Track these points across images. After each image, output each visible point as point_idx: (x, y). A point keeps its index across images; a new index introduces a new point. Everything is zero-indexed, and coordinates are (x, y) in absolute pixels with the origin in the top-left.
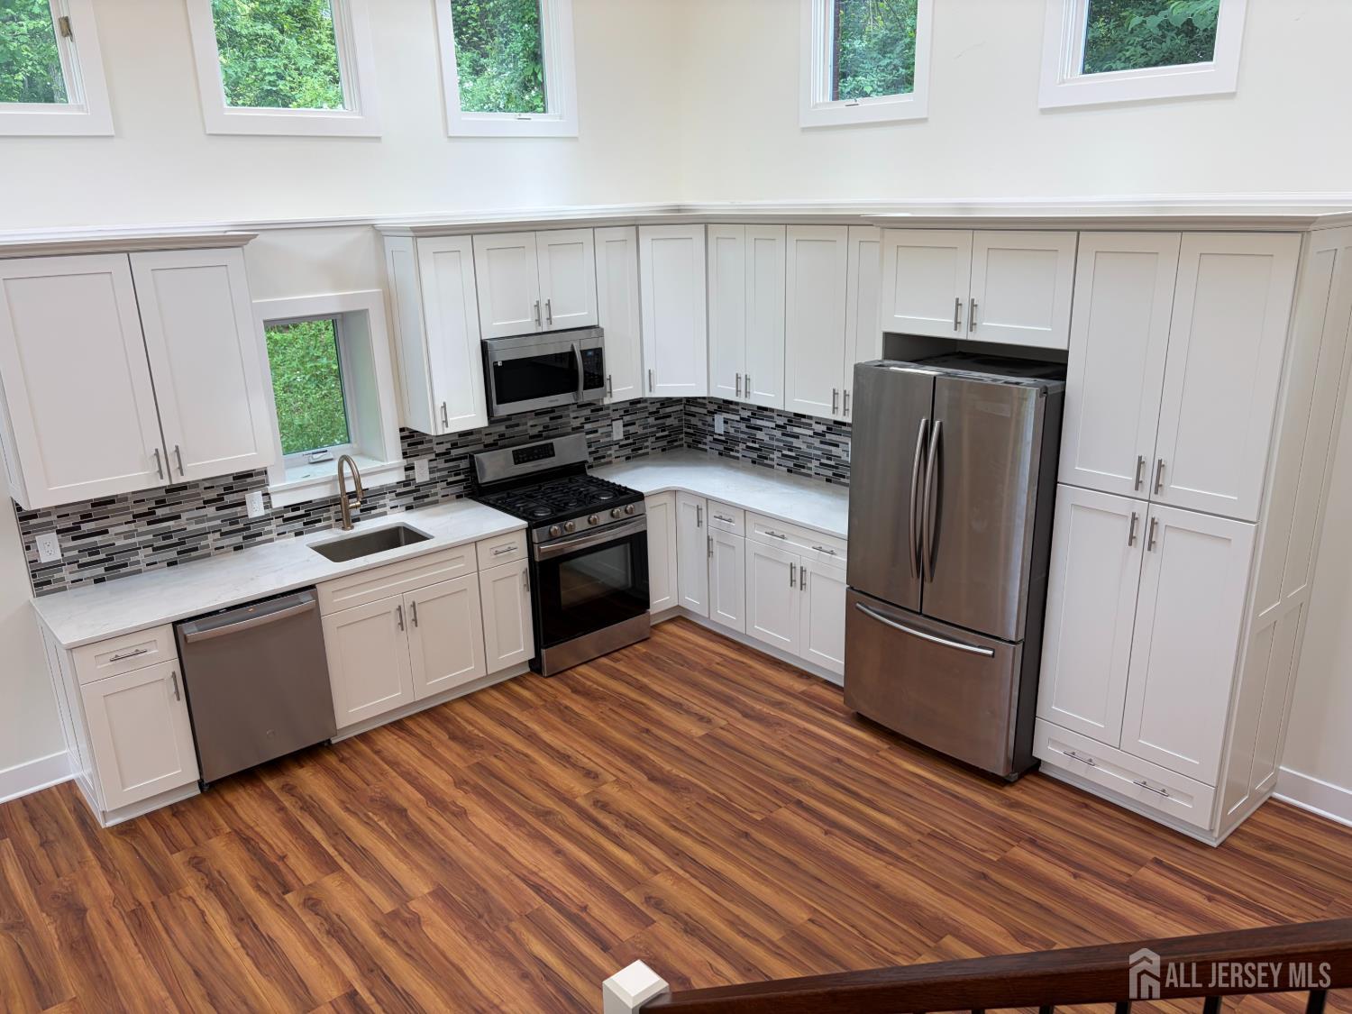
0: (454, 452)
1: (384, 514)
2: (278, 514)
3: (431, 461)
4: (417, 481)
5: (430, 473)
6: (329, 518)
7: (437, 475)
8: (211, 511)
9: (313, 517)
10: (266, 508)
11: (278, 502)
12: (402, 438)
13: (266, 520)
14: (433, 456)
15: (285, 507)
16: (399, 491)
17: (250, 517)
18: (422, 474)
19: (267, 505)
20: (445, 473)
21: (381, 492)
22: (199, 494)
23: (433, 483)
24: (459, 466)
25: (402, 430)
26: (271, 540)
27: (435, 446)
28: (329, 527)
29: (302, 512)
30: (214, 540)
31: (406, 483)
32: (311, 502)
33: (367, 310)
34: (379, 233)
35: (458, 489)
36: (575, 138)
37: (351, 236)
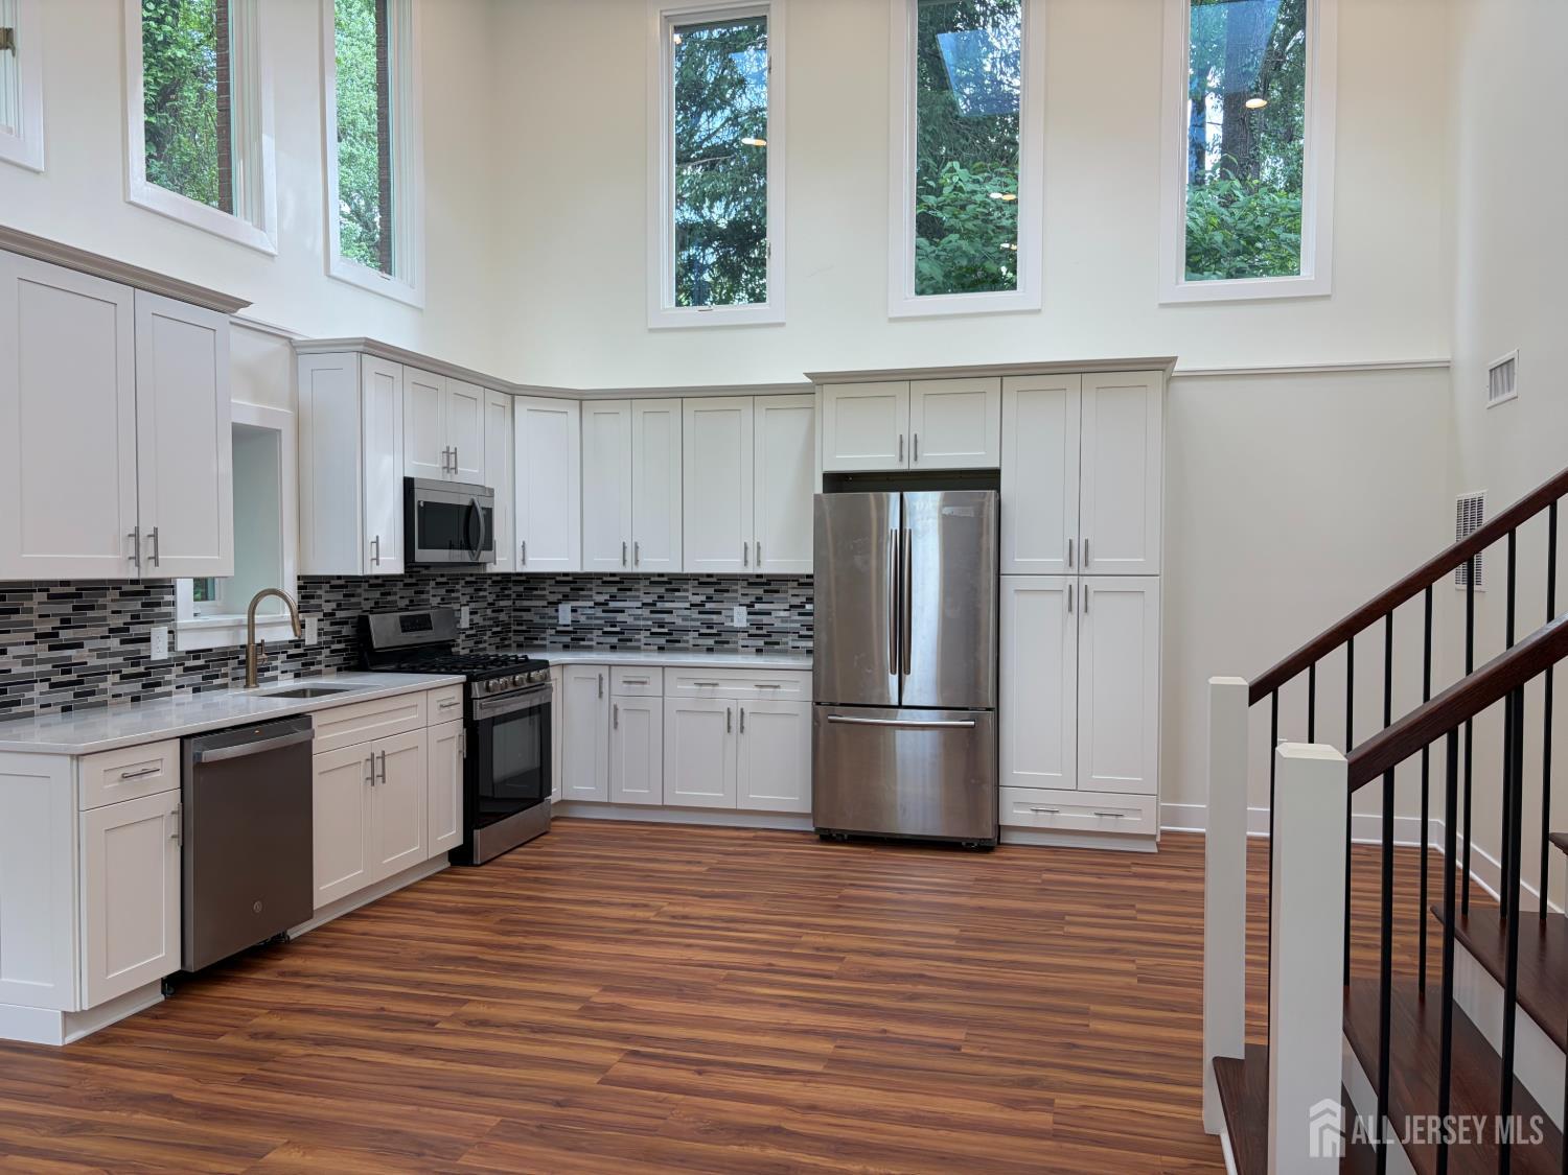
0: (340, 615)
1: (275, 678)
2: (179, 661)
3: (319, 620)
4: (306, 643)
5: (319, 635)
6: (225, 675)
7: (324, 638)
8: (114, 643)
9: (211, 671)
10: (169, 650)
11: (185, 644)
12: (300, 588)
13: (166, 665)
14: (321, 615)
15: (188, 652)
16: (291, 652)
17: (153, 658)
18: (311, 639)
19: (172, 647)
20: (329, 638)
21: (274, 651)
22: (104, 619)
23: (317, 649)
24: (340, 632)
25: (299, 578)
26: (169, 694)
27: (324, 604)
28: (225, 686)
29: (201, 662)
30: (114, 684)
31: (297, 644)
32: (210, 650)
33: (280, 431)
34: (297, 348)
35: (339, 660)
36: (421, 310)
37: (274, 345)
